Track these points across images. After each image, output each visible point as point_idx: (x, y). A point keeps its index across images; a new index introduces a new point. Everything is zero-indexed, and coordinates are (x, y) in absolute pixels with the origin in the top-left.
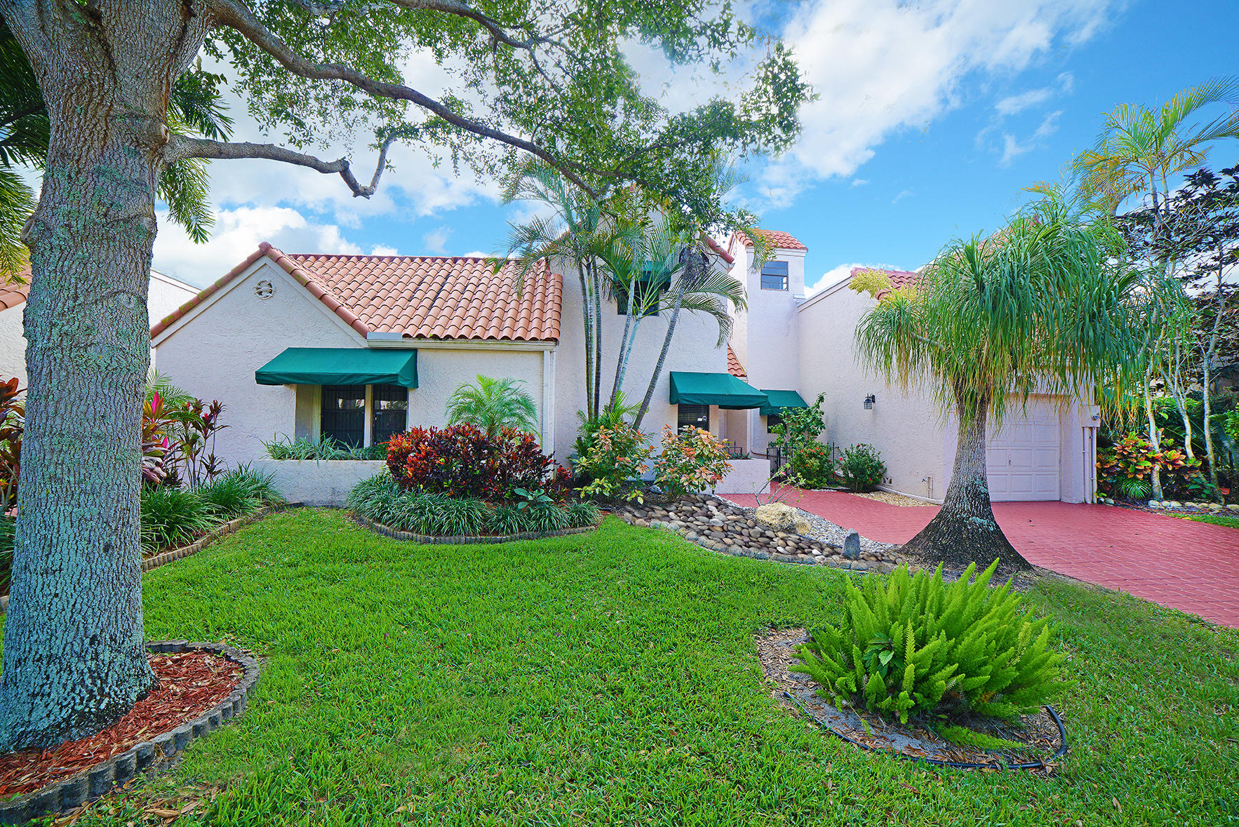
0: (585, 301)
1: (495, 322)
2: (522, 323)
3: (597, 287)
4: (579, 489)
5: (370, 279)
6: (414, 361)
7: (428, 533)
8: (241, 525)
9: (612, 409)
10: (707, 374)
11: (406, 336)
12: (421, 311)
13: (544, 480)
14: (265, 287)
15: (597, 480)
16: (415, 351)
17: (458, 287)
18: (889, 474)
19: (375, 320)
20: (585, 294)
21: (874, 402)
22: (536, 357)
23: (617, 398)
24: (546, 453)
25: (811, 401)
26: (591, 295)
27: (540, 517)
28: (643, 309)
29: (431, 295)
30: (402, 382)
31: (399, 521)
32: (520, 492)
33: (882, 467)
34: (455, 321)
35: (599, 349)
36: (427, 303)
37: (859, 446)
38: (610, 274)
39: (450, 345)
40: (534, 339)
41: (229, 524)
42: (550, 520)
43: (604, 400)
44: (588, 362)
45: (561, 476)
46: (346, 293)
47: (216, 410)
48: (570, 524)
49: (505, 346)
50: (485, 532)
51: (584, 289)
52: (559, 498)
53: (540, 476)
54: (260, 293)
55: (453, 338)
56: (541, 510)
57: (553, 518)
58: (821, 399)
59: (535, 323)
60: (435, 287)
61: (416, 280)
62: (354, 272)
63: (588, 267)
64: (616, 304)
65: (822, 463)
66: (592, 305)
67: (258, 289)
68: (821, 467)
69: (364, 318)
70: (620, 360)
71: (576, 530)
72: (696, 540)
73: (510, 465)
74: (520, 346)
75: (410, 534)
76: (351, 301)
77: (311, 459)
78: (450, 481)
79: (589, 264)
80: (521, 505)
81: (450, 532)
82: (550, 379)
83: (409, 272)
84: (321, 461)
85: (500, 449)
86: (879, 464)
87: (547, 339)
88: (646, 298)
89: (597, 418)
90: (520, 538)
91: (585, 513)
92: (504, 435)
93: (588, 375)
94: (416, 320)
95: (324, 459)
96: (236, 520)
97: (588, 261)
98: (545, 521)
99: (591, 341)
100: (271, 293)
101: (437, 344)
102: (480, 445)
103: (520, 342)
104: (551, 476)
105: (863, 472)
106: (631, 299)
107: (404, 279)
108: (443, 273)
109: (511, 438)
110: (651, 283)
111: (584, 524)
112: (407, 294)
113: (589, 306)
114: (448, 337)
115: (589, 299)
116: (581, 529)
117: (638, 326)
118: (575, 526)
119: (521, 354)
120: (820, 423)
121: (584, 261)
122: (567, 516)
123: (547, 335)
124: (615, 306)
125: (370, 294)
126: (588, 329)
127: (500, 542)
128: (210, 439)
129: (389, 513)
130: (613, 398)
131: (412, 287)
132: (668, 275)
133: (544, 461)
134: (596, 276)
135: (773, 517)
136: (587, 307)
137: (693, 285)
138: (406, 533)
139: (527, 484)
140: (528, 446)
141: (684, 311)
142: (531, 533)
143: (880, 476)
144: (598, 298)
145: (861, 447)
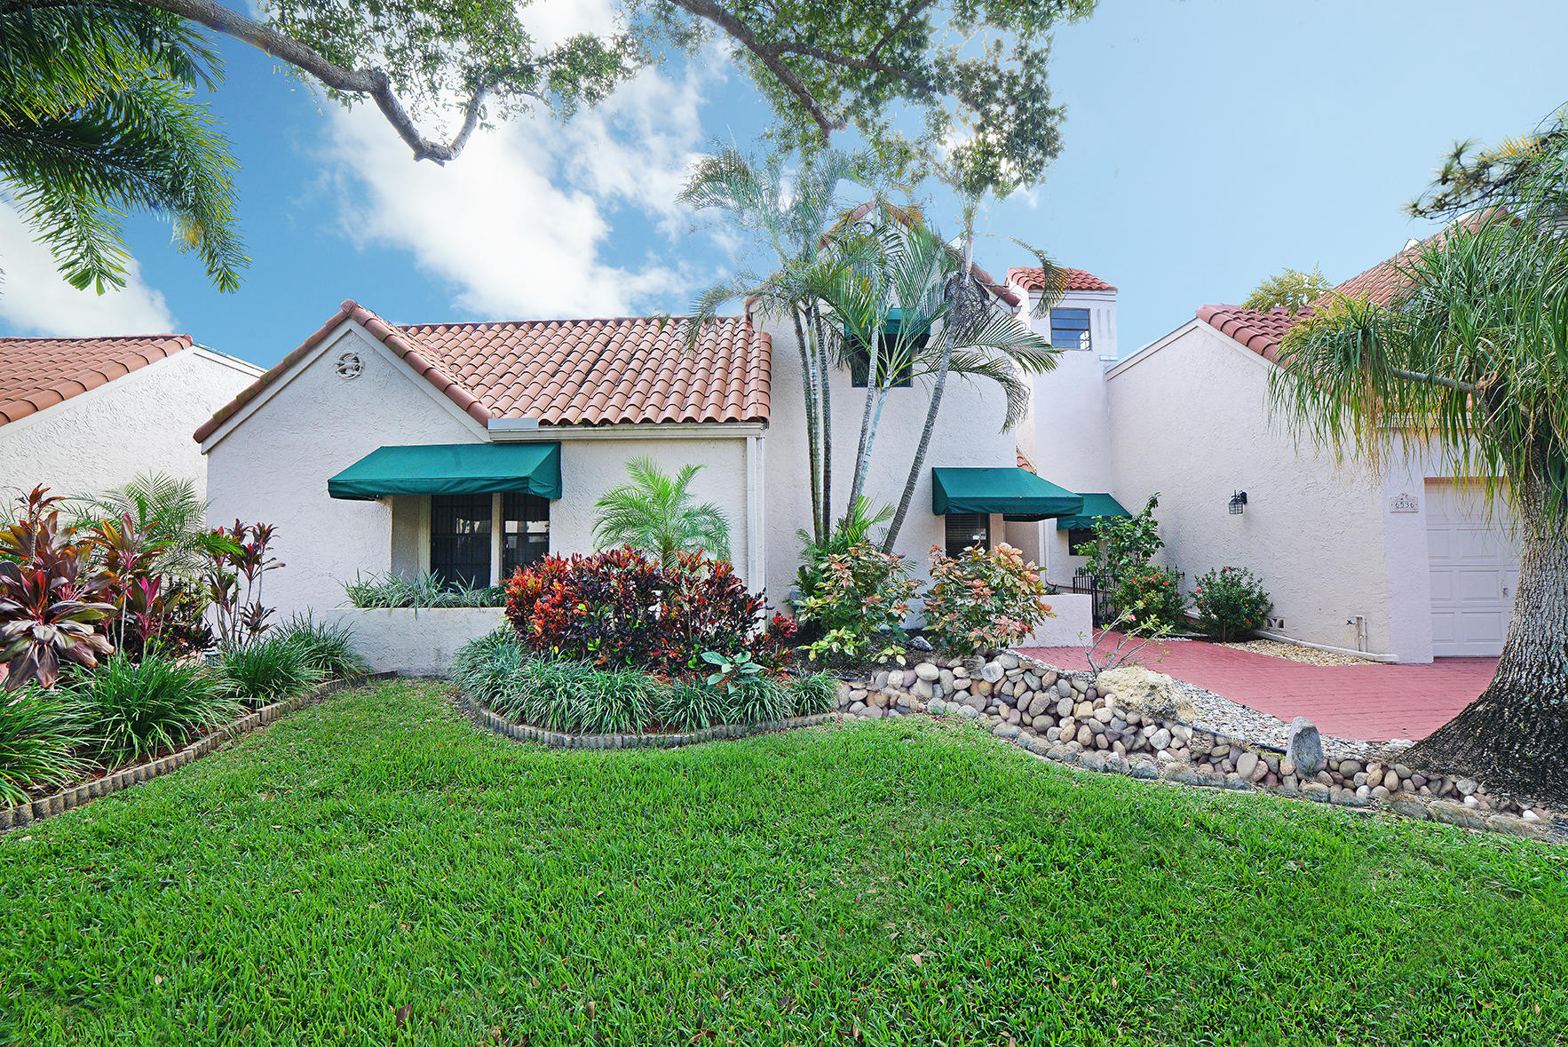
0: (805, 364)
1: (673, 399)
2: (713, 398)
3: (821, 343)
4: (806, 647)
5: (501, 351)
6: (556, 458)
7: (561, 729)
8: (284, 712)
9: (850, 523)
10: (987, 469)
11: (544, 423)
12: (568, 388)
13: (750, 636)
14: (349, 363)
15: (834, 632)
16: (557, 444)
17: (622, 355)
18: (1277, 612)
19: (502, 403)
20: (804, 354)
21: (1245, 502)
22: (735, 448)
23: (857, 508)
24: (752, 593)
25: (1136, 508)
26: (813, 355)
27: (747, 700)
28: (891, 375)
29: (583, 366)
30: (536, 489)
31: (517, 708)
32: (711, 657)
33: (1265, 603)
34: (616, 400)
35: (827, 435)
36: (576, 377)
37: (1224, 571)
38: (840, 326)
39: (608, 434)
40: (732, 420)
41: (260, 712)
42: (763, 705)
43: (838, 511)
44: (813, 455)
45: (777, 630)
46: (466, 370)
47: (264, 535)
48: (797, 711)
49: (690, 431)
50: (655, 726)
51: (803, 348)
52: (776, 666)
53: (744, 629)
54: (343, 371)
55: (612, 424)
56: (747, 688)
57: (766, 701)
58: (1154, 503)
59: (733, 398)
60: (590, 357)
61: (564, 348)
62: (480, 343)
63: (807, 313)
64: (850, 372)
65: (1167, 598)
66: (815, 370)
67: (340, 365)
68: (1166, 603)
69: (487, 401)
70: (861, 450)
71: (807, 720)
72: (1014, 737)
73: (695, 613)
74: (711, 431)
75: (533, 729)
76: (471, 381)
77: (406, 606)
78: (598, 641)
79: (809, 309)
80: (712, 680)
81: (597, 728)
82: (757, 479)
83: (555, 340)
84: (421, 610)
85: (677, 587)
86: (1261, 596)
87: (752, 420)
88: (893, 360)
89: (827, 538)
90: (714, 736)
91: (821, 691)
92: (683, 565)
93: (812, 474)
94: (559, 401)
95: (426, 606)
96: (274, 706)
97: (807, 304)
98: (754, 706)
99: (816, 423)
100: (357, 370)
101: (589, 432)
102: (647, 582)
103: (710, 425)
104: (761, 628)
105: (1236, 609)
106: (874, 362)
107: (548, 349)
108: (602, 339)
109: (693, 570)
110: (902, 335)
111: (819, 710)
112: (550, 368)
113: (811, 371)
114: (605, 422)
115: (810, 360)
116: (814, 718)
117: (884, 399)
118: (804, 714)
119: (712, 444)
120: (1153, 538)
121: (801, 304)
122: (789, 697)
123: (751, 413)
124: (847, 375)
125: (499, 370)
126: (810, 406)
127: (680, 744)
128: (256, 580)
129: (503, 695)
130: (851, 507)
131: (557, 358)
132: (926, 324)
133: (750, 605)
134: (819, 329)
135: (1132, 691)
136: (807, 373)
137: (965, 335)
138: (528, 729)
139: (723, 644)
140: (722, 582)
141: (953, 376)
142: (731, 727)
143: (1264, 616)
144: (823, 361)
145: (1228, 573)
